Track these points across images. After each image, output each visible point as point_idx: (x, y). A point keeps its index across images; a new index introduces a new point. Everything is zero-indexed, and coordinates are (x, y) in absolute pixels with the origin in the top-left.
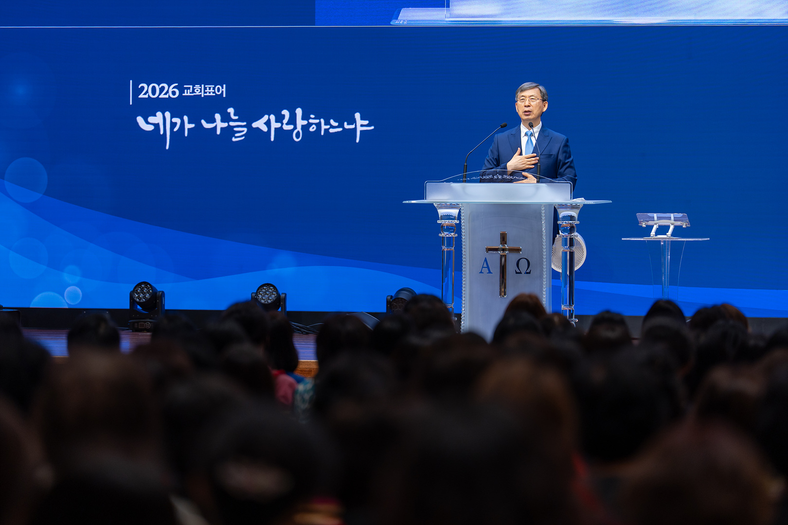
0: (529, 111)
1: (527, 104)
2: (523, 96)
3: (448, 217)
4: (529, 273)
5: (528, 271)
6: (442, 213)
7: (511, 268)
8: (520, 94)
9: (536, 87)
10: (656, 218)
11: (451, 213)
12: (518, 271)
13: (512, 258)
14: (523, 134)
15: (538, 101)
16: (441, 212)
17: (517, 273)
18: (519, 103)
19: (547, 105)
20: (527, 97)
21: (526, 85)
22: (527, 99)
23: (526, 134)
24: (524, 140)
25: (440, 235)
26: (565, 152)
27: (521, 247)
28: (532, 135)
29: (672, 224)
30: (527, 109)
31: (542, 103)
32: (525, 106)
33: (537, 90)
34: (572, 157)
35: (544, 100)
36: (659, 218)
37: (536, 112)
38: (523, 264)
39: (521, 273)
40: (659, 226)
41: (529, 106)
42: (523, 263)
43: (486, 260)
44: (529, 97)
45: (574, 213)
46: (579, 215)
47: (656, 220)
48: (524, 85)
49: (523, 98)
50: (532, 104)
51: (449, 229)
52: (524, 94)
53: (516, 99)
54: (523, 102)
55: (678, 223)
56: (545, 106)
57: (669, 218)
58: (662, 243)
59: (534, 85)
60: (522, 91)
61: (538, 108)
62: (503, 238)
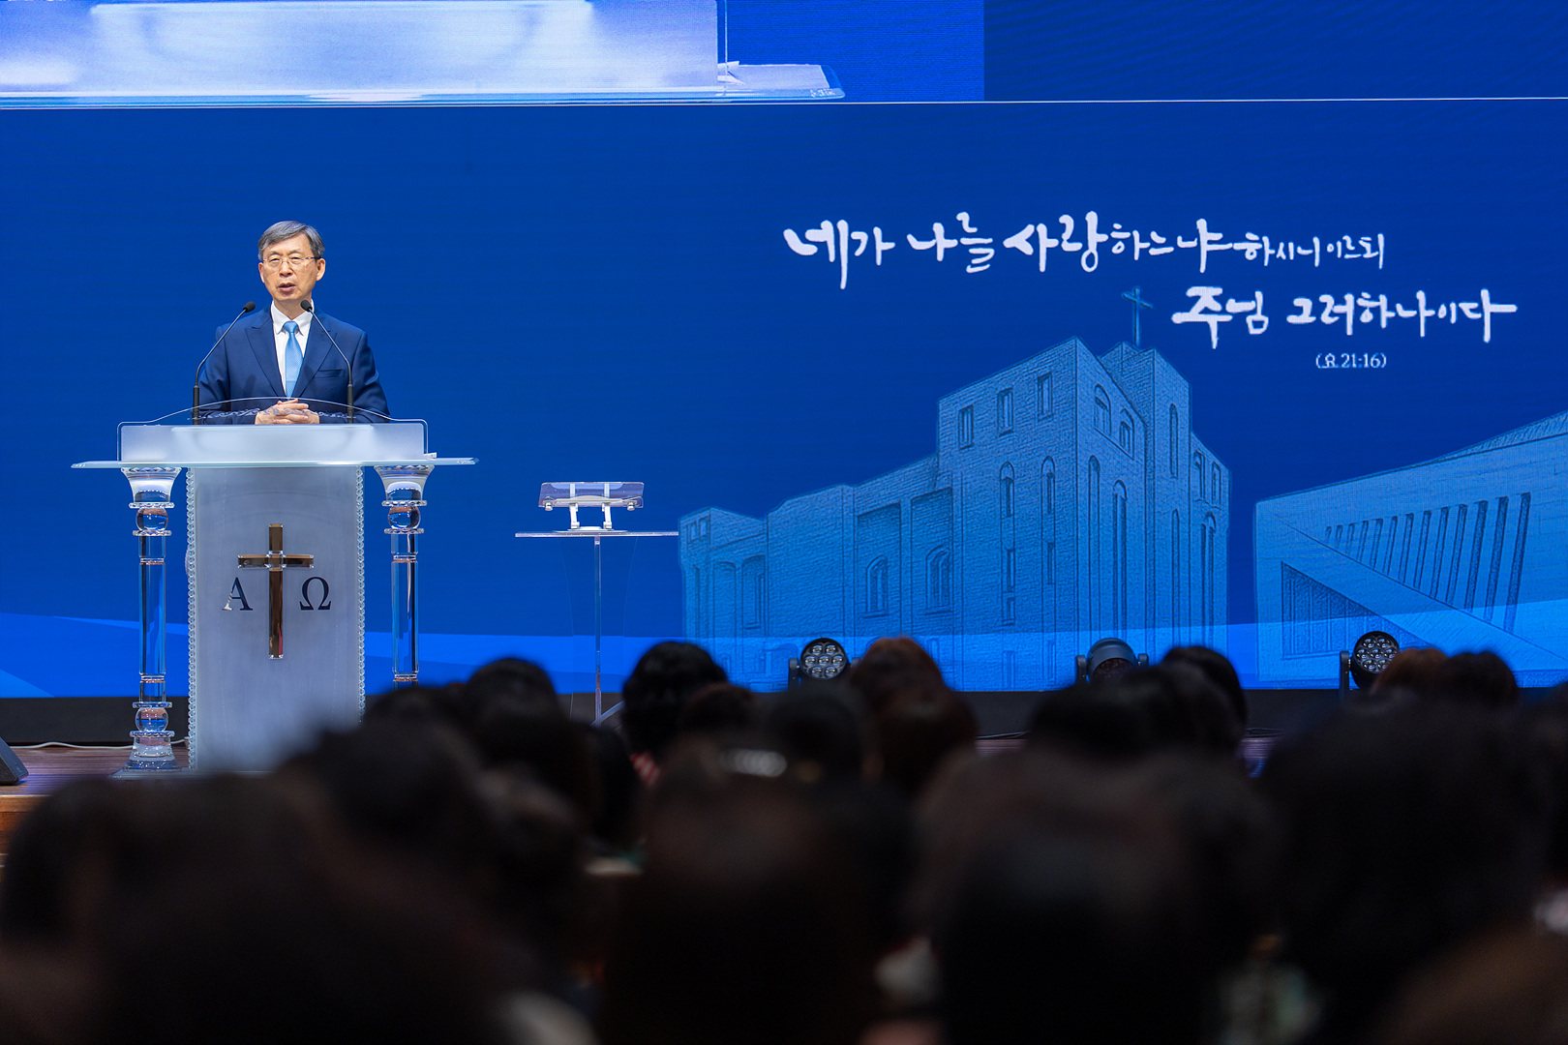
0: (290, 285)
1: (285, 269)
2: (275, 253)
3: (155, 496)
4: (328, 608)
5: (325, 604)
6: (139, 488)
7: (291, 597)
8: (268, 249)
9: (302, 230)
10: (573, 492)
11: (159, 487)
12: (306, 604)
13: (293, 578)
14: (277, 328)
15: (306, 262)
16: (137, 485)
17: (303, 608)
18: (267, 266)
19: (323, 267)
20: (285, 254)
21: (279, 227)
22: (285, 259)
23: (285, 328)
24: (281, 340)
25: (135, 533)
26: (364, 363)
27: (312, 557)
28: (297, 329)
29: (607, 504)
30: (285, 281)
31: (314, 263)
32: (281, 275)
33: (302, 236)
34: (377, 373)
35: (316, 258)
36: (579, 492)
37: (304, 285)
38: (316, 590)
39: (311, 608)
40: (579, 508)
41: (290, 274)
42: (316, 588)
43: (237, 582)
44: (288, 255)
45: (417, 484)
46: (426, 487)
47: (573, 496)
48: (276, 231)
49: (275, 257)
50: (295, 267)
51: (157, 520)
52: (276, 248)
53: (259, 256)
54: (277, 264)
55: (618, 502)
56: (319, 268)
57: (600, 493)
58: (597, 543)
59: (297, 227)
60: (273, 242)
61: (307, 276)
62: (276, 538)
